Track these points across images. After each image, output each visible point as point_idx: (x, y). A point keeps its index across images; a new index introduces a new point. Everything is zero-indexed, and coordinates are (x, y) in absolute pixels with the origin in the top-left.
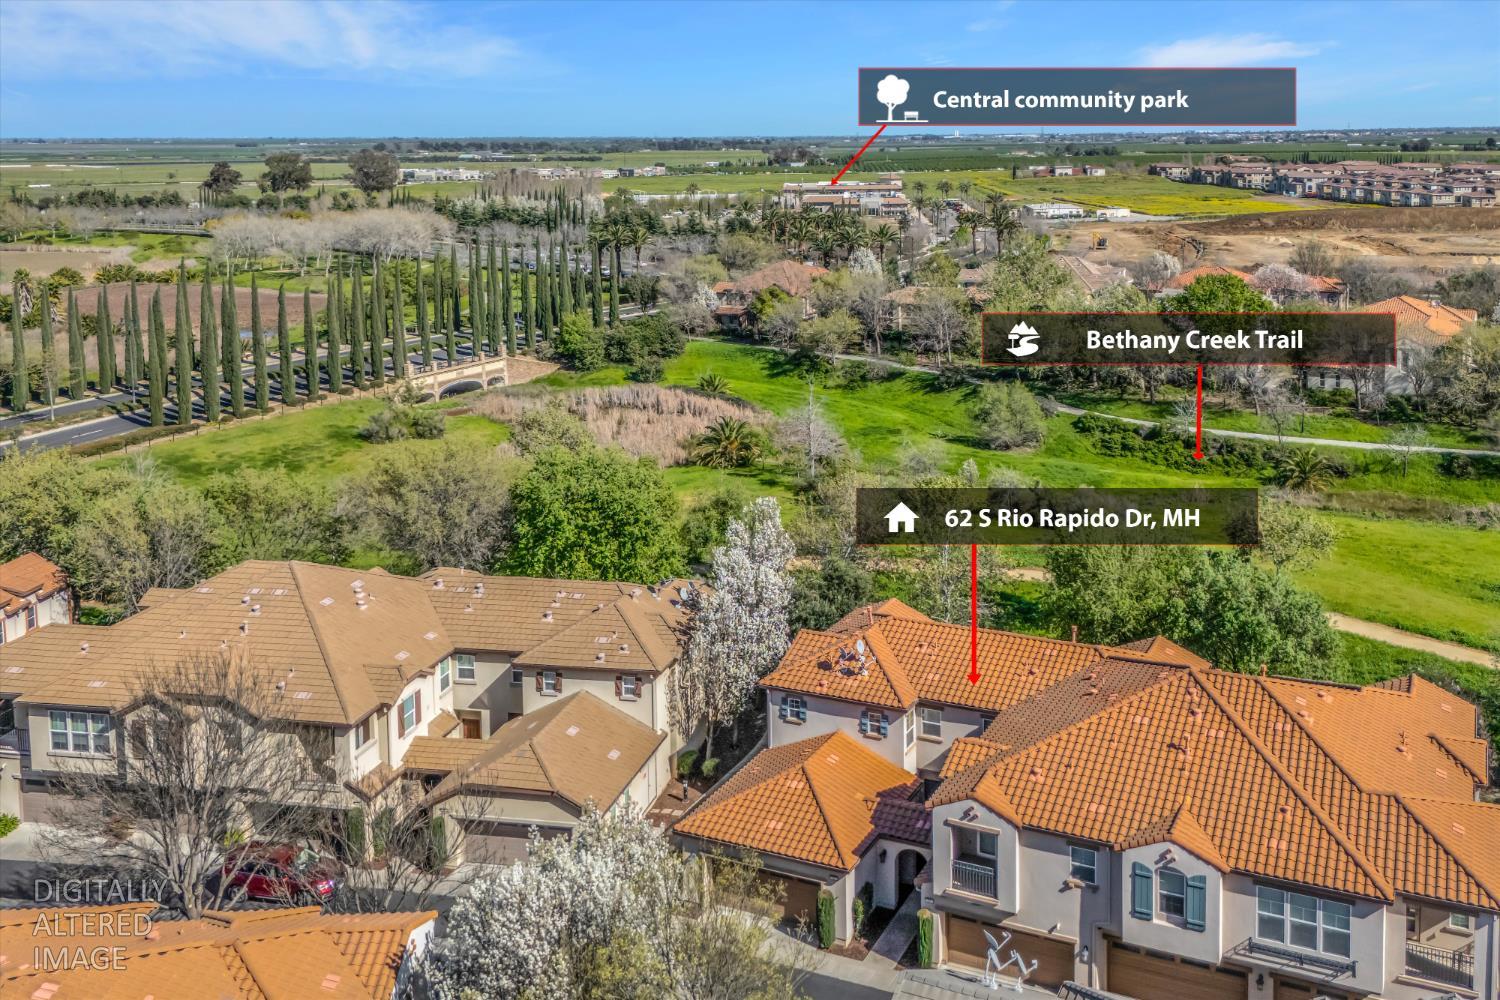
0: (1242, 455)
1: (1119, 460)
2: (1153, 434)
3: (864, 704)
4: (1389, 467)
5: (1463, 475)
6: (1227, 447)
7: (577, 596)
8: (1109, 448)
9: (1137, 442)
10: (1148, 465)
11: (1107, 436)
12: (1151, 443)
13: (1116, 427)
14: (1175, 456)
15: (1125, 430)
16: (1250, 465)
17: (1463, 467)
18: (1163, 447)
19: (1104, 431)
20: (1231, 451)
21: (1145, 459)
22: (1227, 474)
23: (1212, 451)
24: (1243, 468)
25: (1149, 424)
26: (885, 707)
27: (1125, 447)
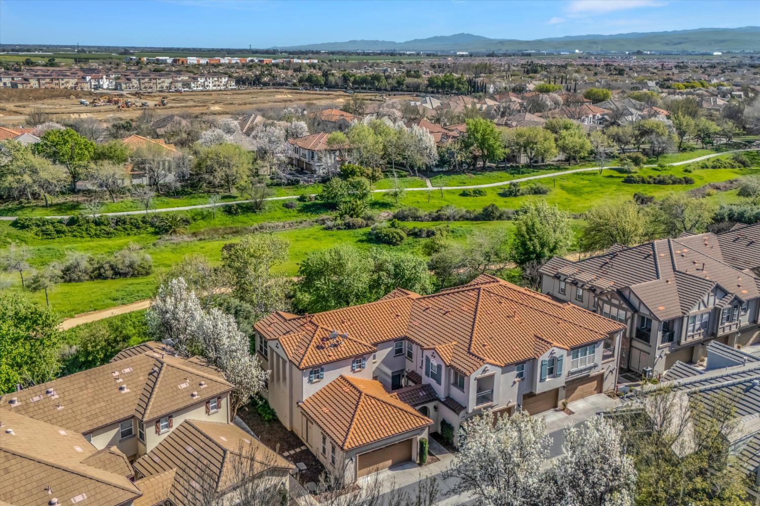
0: (132, 223)
1: (57, 239)
2: (72, 222)
3: (351, 357)
4: (205, 216)
5: (236, 214)
6: (119, 221)
7: (127, 370)
8: (49, 234)
9: (65, 228)
10: (79, 239)
11: (44, 228)
12: (75, 227)
13: (44, 222)
14: (93, 232)
15: (52, 223)
16: (138, 228)
17: (236, 210)
18: (84, 228)
19: (38, 226)
20: (124, 223)
21: (75, 236)
22: (129, 234)
23: (113, 225)
24: (136, 230)
25: (66, 217)
26: (364, 354)
27: (58, 232)
